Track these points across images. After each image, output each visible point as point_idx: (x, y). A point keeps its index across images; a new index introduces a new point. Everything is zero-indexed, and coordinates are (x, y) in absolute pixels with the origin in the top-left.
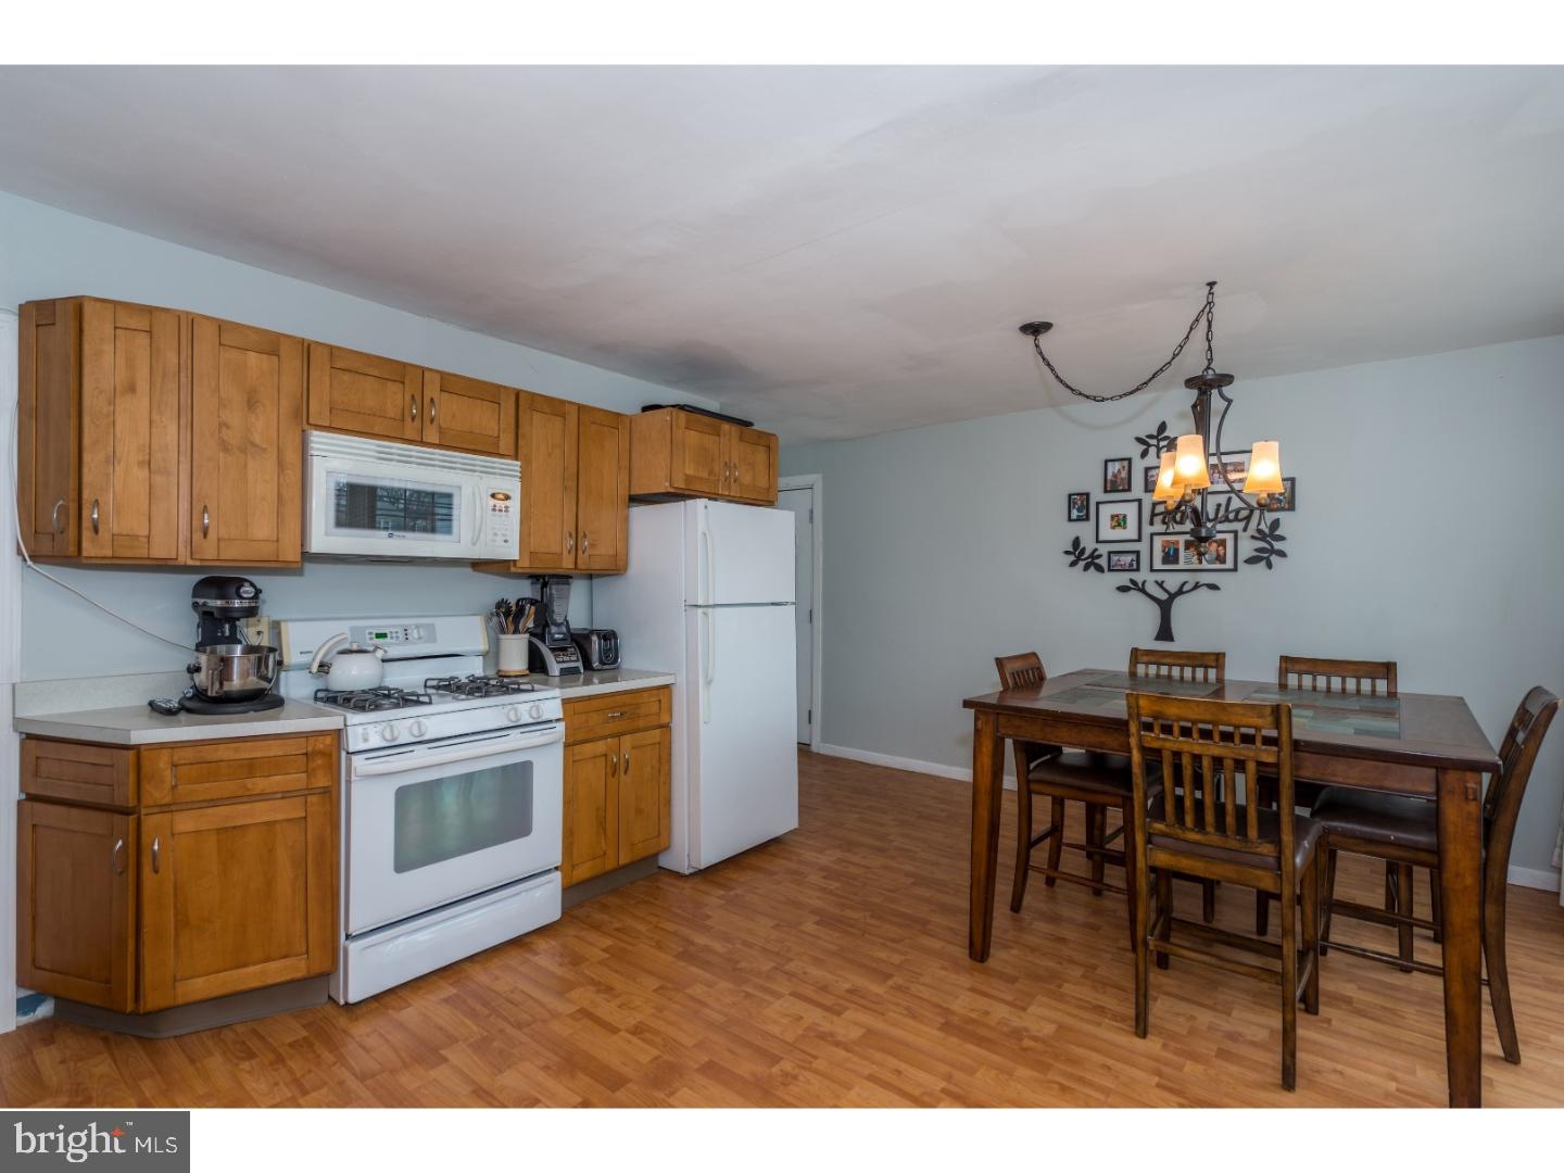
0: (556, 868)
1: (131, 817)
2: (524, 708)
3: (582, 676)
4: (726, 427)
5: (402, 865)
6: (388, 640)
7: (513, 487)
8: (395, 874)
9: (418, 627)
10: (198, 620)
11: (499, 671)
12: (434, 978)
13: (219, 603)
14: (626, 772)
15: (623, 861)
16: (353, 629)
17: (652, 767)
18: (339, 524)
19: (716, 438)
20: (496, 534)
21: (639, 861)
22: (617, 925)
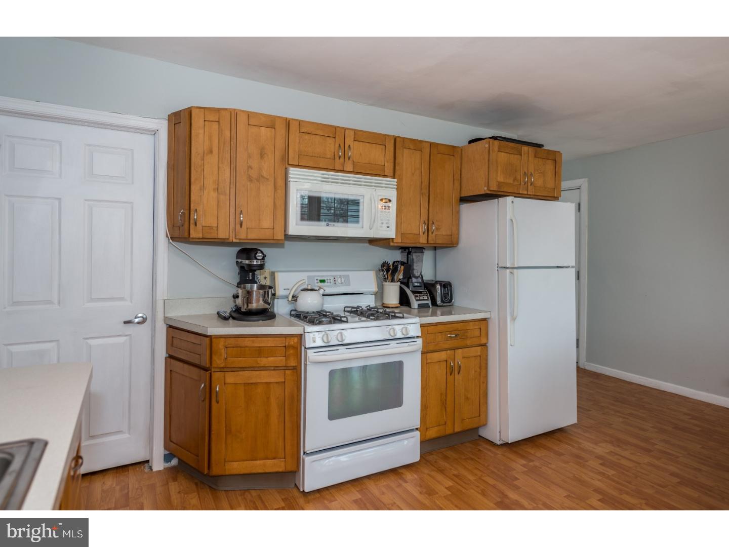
0: (417, 429)
1: (208, 372)
2: (398, 328)
3: (431, 309)
4: (525, 149)
5: (332, 416)
6: (326, 284)
7: (393, 194)
8: (328, 420)
9: (340, 277)
10: (238, 271)
11: (383, 304)
12: (349, 485)
13: (247, 262)
14: (459, 373)
15: (457, 430)
16: (309, 277)
17: (475, 372)
18: (302, 219)
19: (519, 156)
20: (382, 224)
21: (468, 430)
22: (455, 472)
